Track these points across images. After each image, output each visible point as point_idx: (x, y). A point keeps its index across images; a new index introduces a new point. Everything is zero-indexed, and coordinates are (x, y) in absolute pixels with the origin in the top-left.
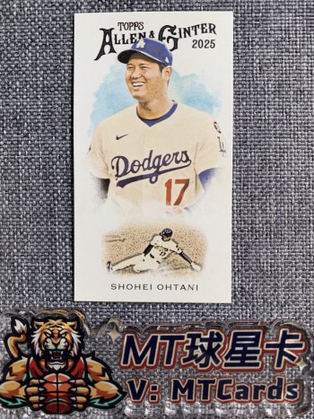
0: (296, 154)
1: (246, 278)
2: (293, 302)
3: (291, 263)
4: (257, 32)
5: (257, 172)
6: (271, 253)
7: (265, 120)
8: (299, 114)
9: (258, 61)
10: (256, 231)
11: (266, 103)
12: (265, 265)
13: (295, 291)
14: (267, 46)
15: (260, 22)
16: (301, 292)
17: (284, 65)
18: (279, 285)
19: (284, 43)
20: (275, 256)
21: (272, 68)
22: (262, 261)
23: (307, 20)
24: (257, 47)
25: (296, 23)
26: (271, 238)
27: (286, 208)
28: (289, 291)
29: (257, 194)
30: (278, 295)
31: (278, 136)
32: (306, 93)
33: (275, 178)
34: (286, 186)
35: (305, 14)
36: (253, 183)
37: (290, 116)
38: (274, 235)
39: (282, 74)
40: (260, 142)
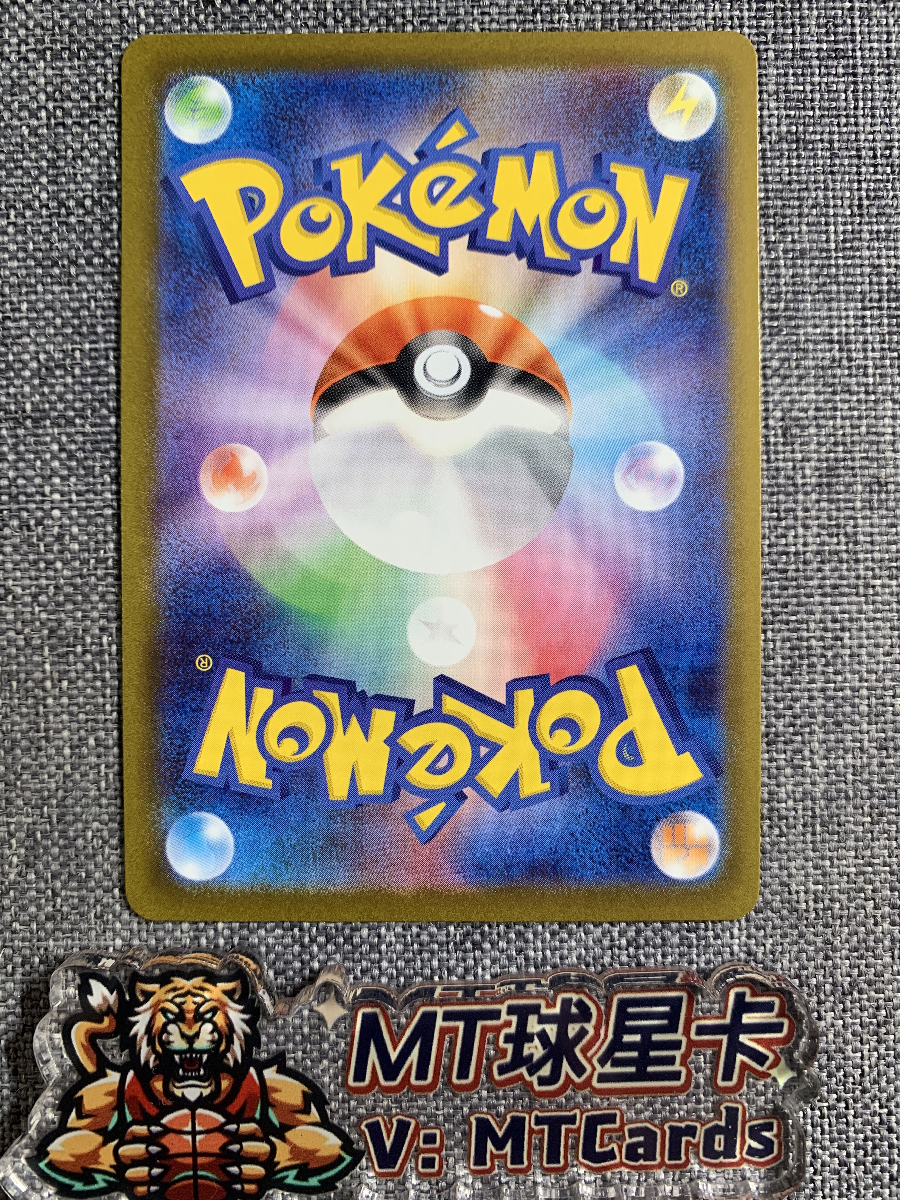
0: (872, 633)
1: (758, 928)
2: (870, 983)
3: (862, 890)
4: (774, 346)
5: (780, 678)
6: (816, 868)
7: (796, 553)
8: (878, 538)
9: (779, 414)
10: (780, 818)
11: (800, 514)
12: (802, 894)
13: (875, 957)
14: (801, 377)
15: (783, 322)
16: (888, 959)
17: (839, 422)
18: (837, 942)
19: (838, 372)
20: (824, 875)
21: (813, 430)
22: (794, 888)
23: (889, 317)
24: (776, 380)
25: (864, 325)
26: (814, 834)
27: (850, 761)
28: (861, 957)
29: (781, 729)
30: (835, 966)
31: (829, 590)
32: (892, 487)
33: (823, 690)
34: (848, 709)
35: (885, 304)
36: (773, 703)
37: (856, 543)
38: (822, 825)
39: (836, 444)
40: (785, 605)
